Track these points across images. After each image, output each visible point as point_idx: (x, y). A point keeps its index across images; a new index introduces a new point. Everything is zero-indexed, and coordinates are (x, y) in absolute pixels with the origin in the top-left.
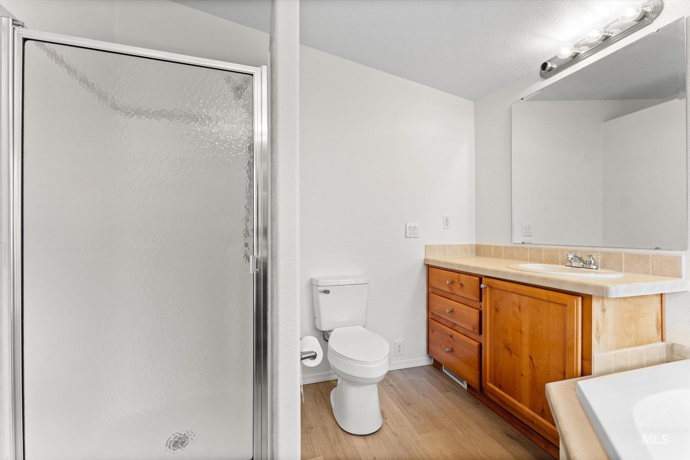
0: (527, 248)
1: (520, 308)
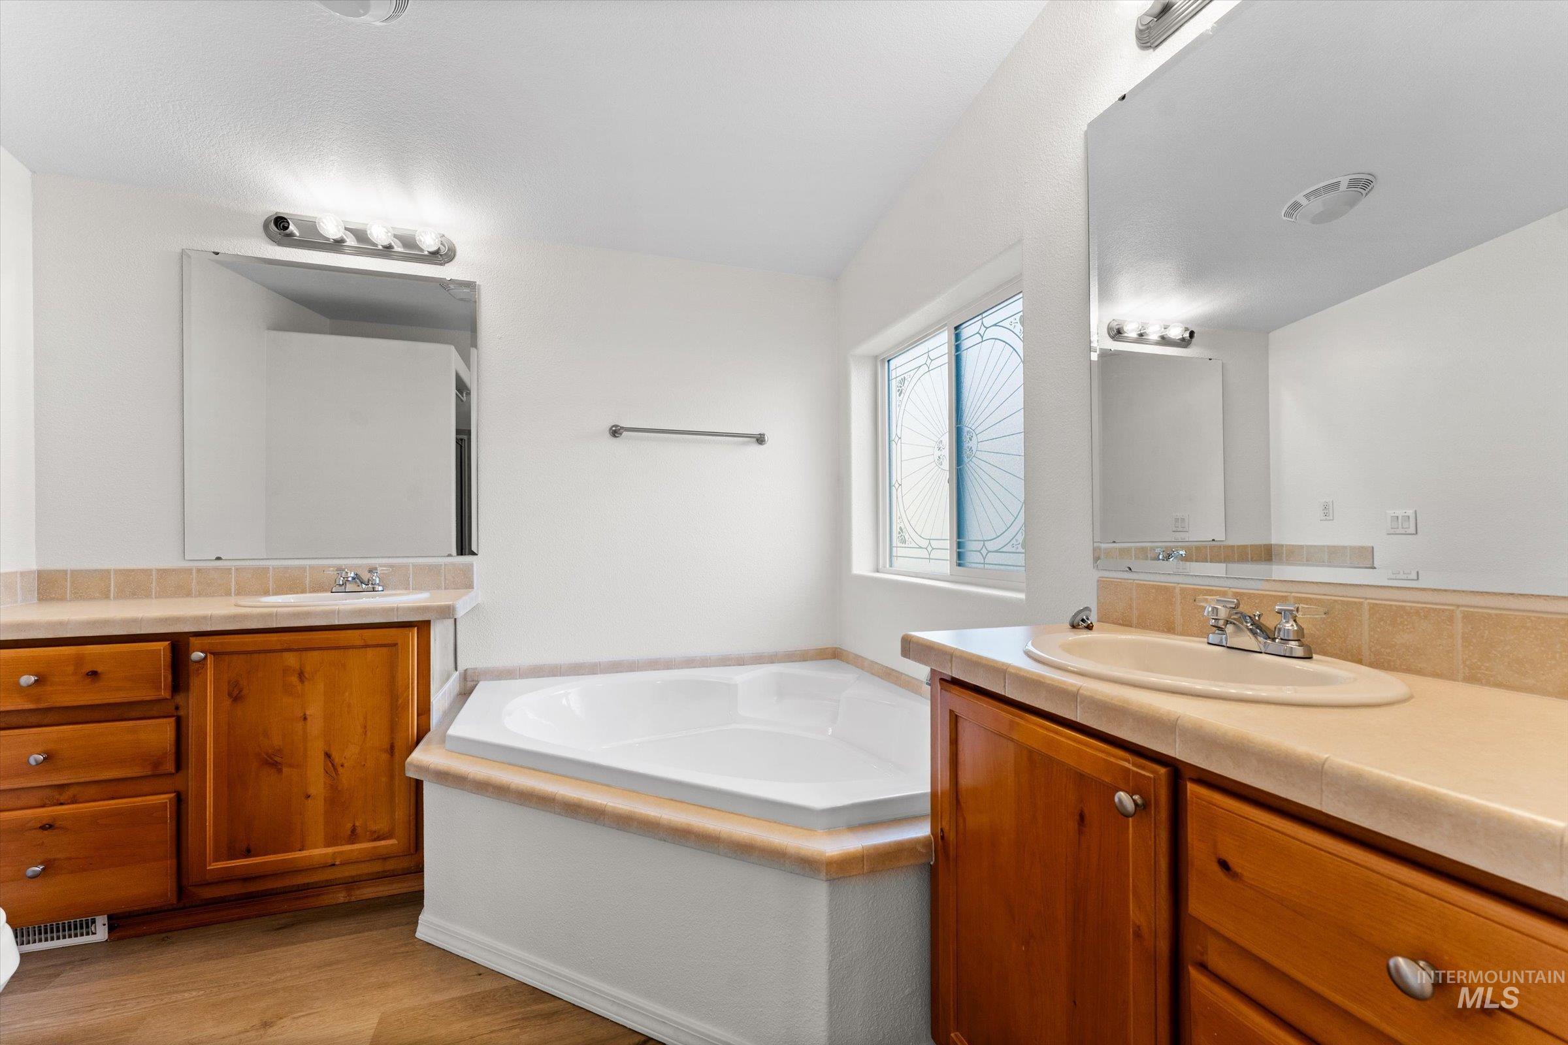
0: (230, 569)
1: (301, 676)
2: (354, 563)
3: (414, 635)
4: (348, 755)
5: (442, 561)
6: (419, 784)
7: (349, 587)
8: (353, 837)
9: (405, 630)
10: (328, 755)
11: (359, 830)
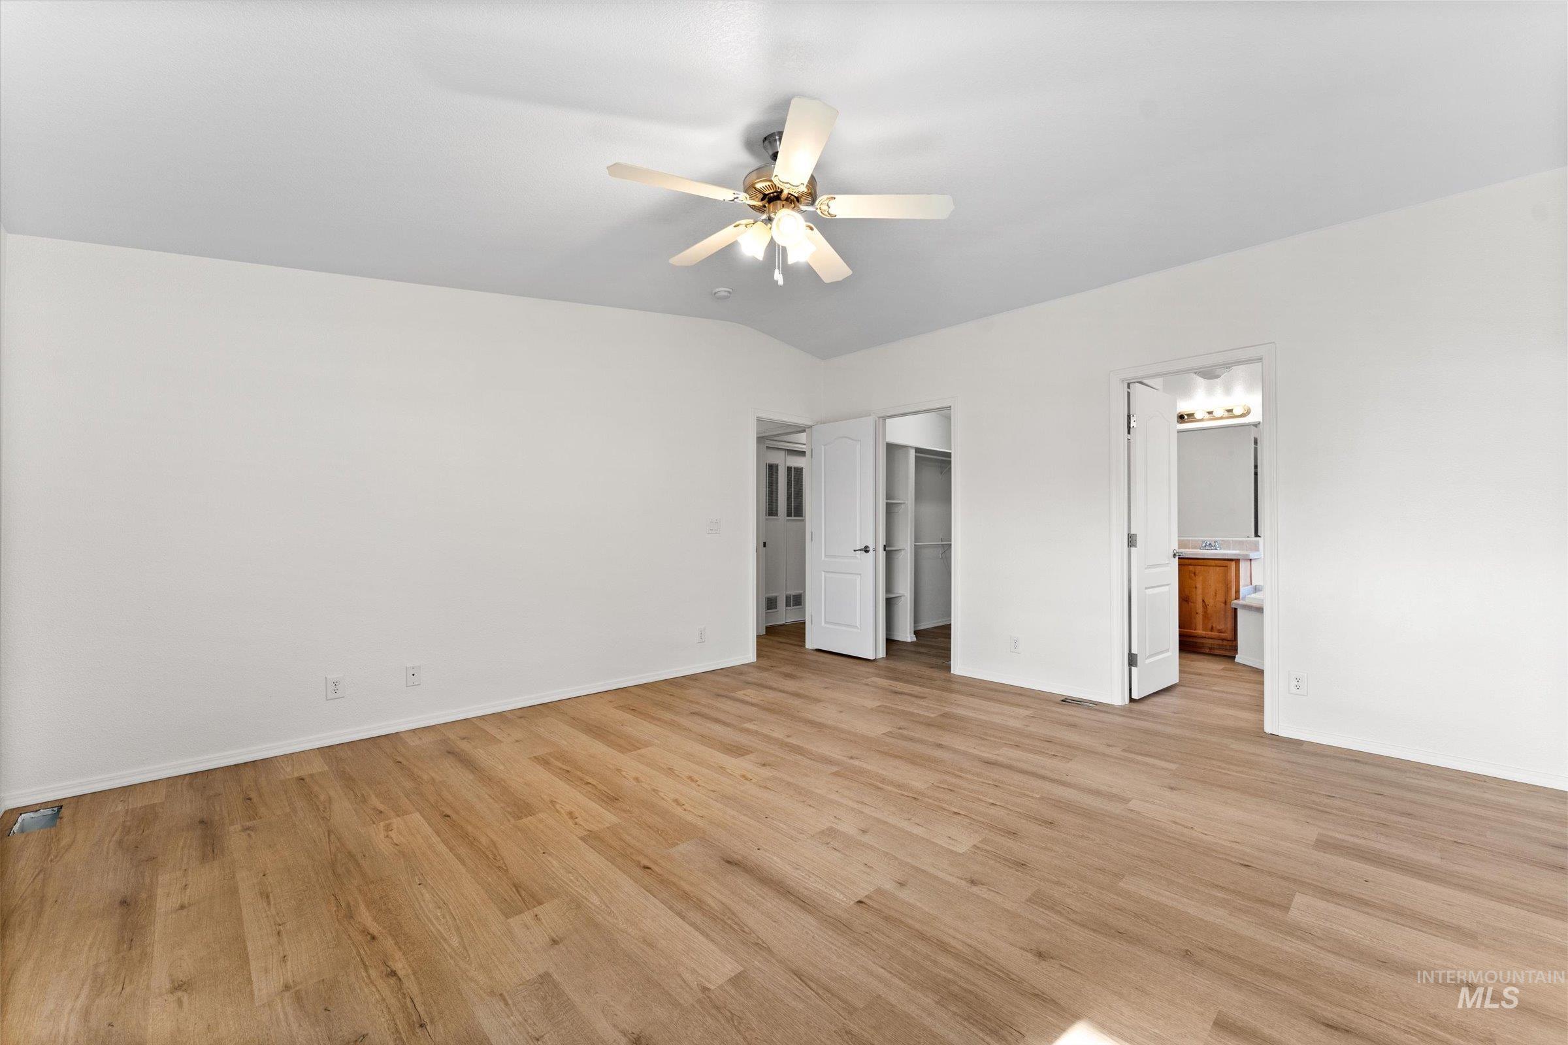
1: (1195, 574)
2: (1208, 540)
3: (1233, 563)
4: (1210, 602)
5: (1244, 539)
6: (1236, 610)
7: (1207, 548)
8: (1212, 629)
9: (1230, 562)
10: (1203, 601)
11: (1214, 628)
